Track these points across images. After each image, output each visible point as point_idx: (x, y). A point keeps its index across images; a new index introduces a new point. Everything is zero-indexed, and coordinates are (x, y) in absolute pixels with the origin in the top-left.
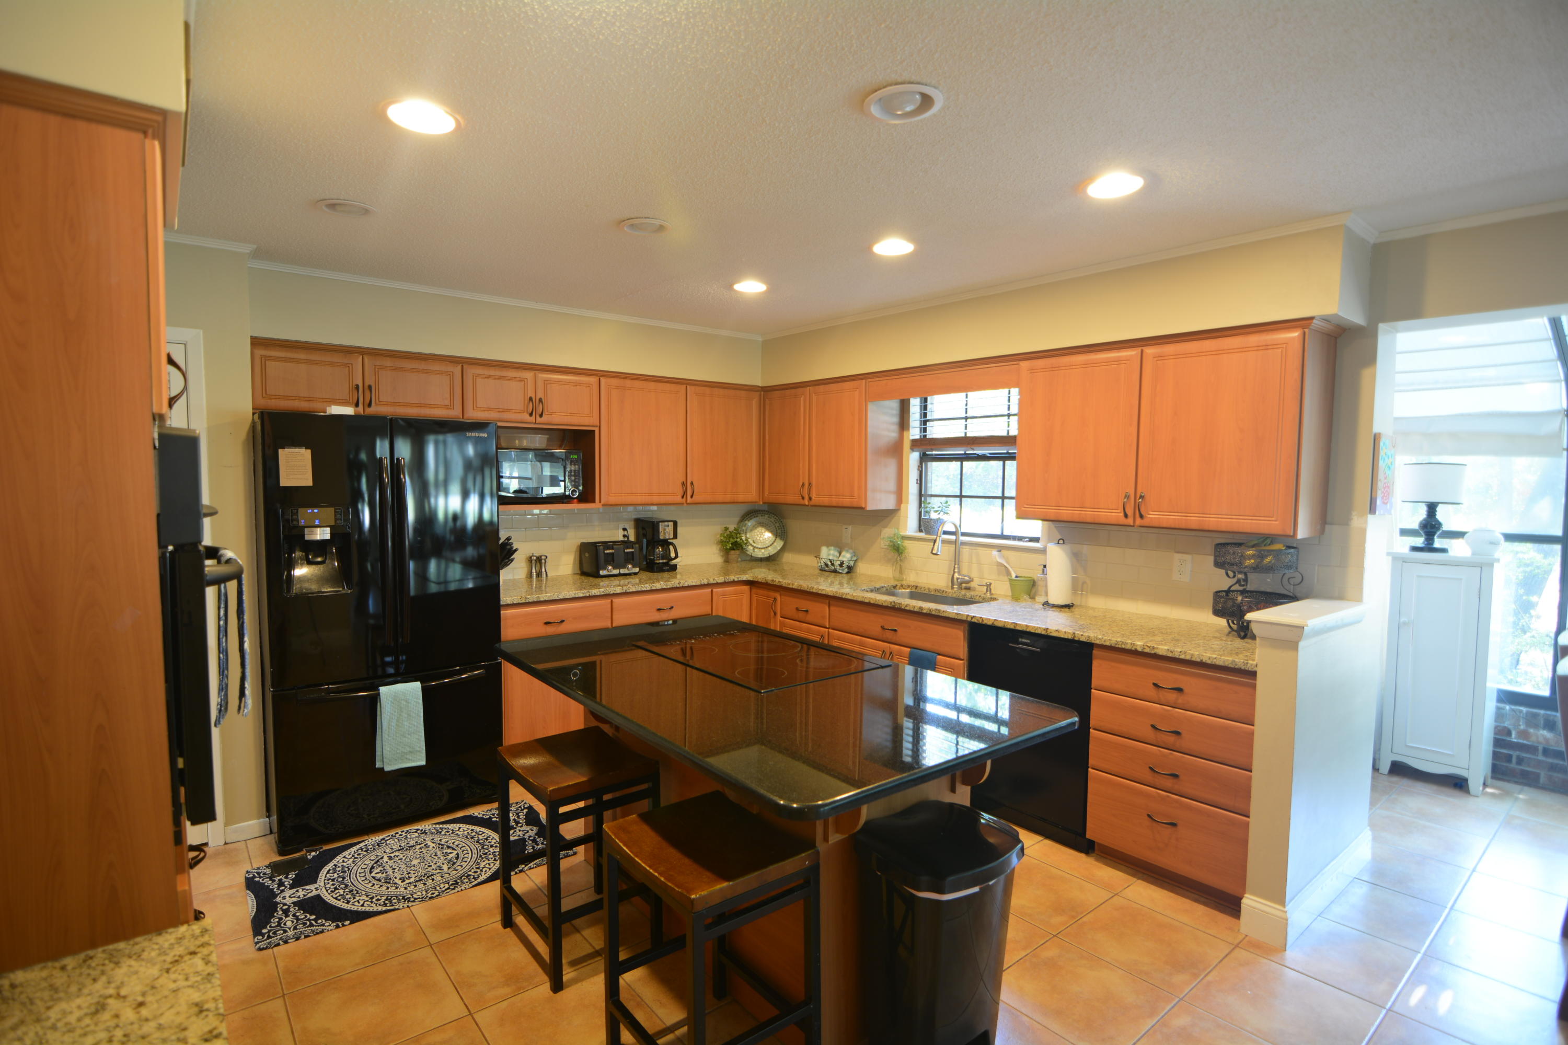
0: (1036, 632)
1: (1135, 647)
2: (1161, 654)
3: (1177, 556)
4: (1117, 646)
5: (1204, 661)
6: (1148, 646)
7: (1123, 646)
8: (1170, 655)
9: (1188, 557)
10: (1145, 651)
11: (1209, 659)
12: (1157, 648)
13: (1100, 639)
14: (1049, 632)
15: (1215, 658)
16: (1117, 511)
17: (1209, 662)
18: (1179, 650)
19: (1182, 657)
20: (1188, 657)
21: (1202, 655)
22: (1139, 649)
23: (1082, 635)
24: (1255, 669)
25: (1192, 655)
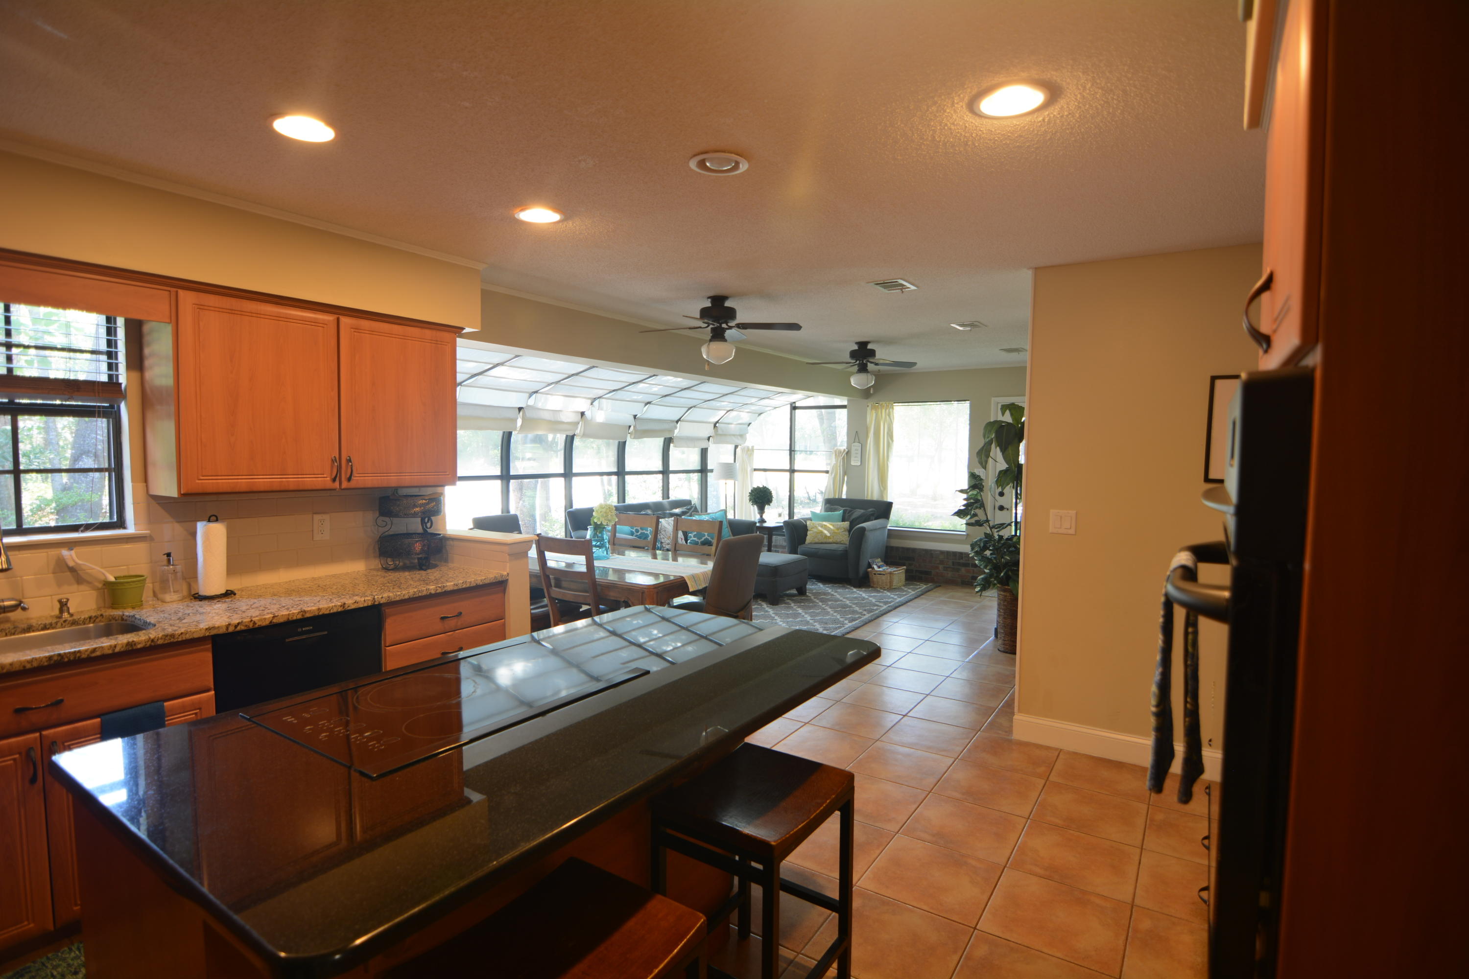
0: (332, 611)
1: (429, 592)
2: (449, 590)
3: (317, 517)
4: (415, 596)
5: (478, 584)
6: (439, 587)
7: (420, 594)
8: (456, 588)
9: (326, 517)
10: (438, 592)
11: (481, 581)
12: (446, 586)
13: (399, 595)
14: (346, 606)
15: (485, 579)
16: (322, 476)
17: (481, 584)
18: (462, 582)
19: (464, 586)
20: (468, 585)
21: (477, 580)
22: (433, 592)
23: (382, 598)
24: (507, 577)
25: (471, 582)
